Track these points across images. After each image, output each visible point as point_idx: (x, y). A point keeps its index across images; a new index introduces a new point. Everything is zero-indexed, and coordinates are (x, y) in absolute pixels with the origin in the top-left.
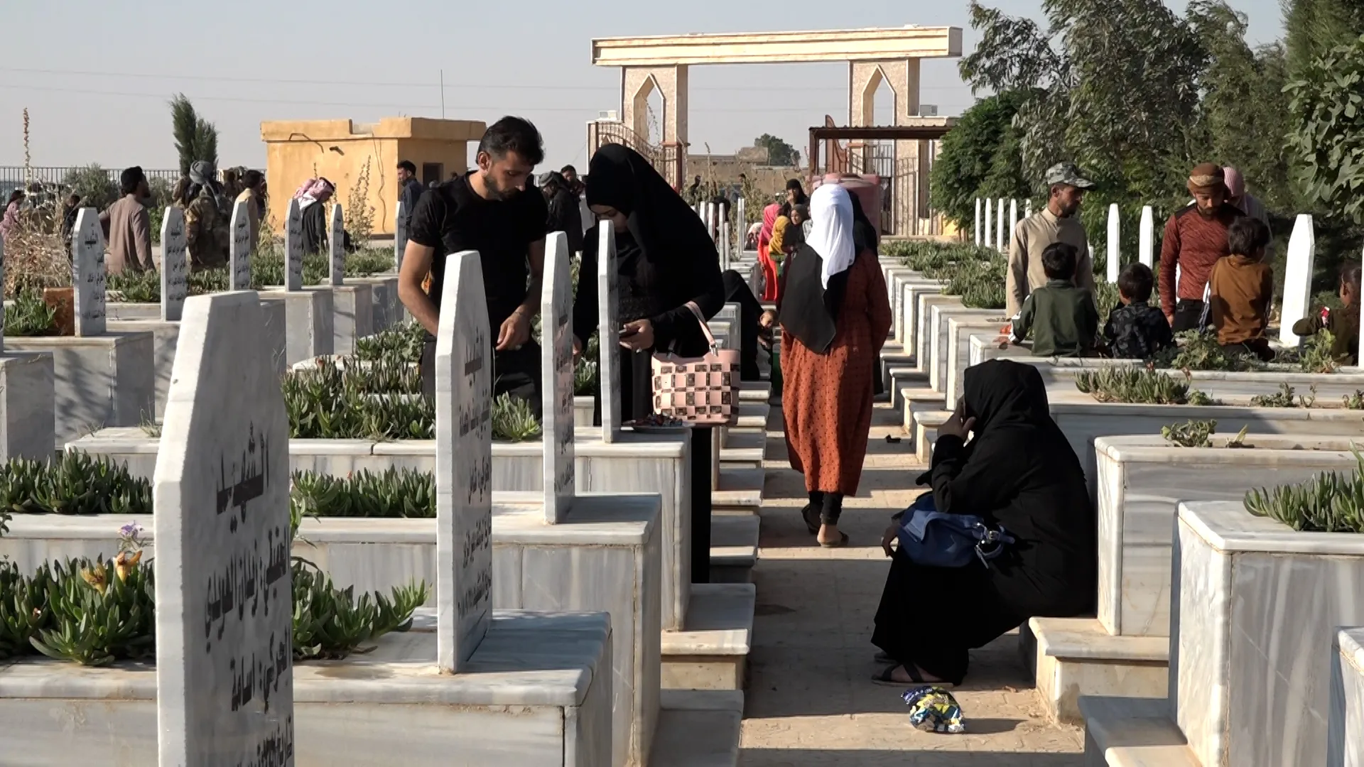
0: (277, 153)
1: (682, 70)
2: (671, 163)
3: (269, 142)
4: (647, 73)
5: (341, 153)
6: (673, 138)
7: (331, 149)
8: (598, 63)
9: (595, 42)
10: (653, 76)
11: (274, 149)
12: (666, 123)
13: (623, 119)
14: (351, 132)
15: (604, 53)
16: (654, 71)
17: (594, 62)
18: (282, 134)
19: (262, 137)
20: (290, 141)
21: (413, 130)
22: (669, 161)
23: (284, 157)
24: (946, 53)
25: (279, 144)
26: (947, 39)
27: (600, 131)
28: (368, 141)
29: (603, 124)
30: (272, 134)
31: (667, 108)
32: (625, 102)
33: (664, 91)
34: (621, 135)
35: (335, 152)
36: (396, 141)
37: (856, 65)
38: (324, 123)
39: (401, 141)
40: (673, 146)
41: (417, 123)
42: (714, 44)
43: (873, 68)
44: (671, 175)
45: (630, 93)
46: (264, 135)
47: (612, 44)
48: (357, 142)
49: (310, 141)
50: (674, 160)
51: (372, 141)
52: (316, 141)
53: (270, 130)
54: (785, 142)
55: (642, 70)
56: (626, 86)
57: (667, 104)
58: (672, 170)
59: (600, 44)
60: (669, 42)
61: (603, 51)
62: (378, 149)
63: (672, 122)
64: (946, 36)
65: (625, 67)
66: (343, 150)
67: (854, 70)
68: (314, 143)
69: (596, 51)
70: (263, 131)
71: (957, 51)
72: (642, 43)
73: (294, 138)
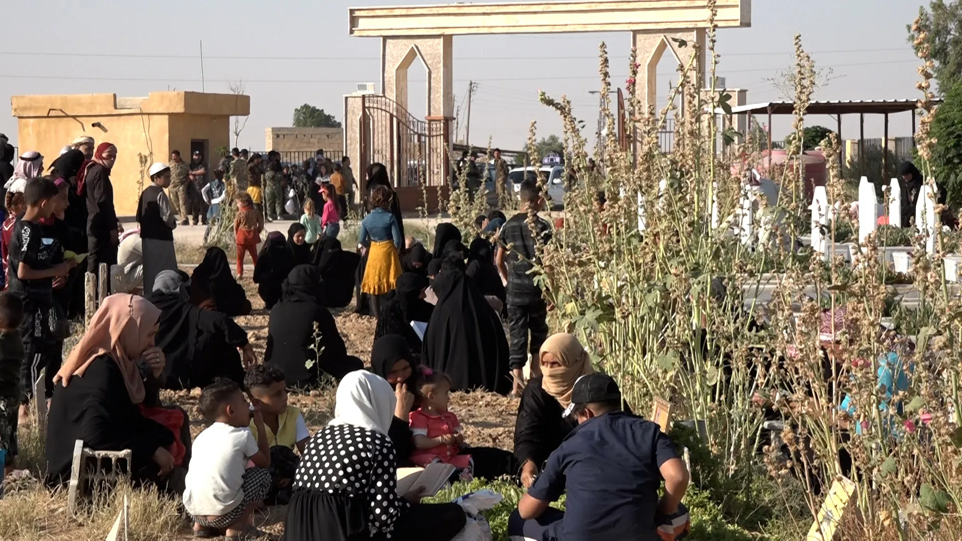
0: (30, 129)
1: (448, 40)
2: (439, 137)
3: (19, 117)
4: (411, 43)
5: (105, 130)
6: (439, 112)
7: (93, 125)
8: (356, 33)
9: (352, 11)
10: (417, 47)
11: (26, 126)
12: (432, 97)
13: (384, 92)
14: (116, 108)
15: (362, 23)
16: (418, 42)
17: (352, 32)
18: (36, 109)
19: (13, 113)
20: (48, 117)
21: (187, 105)
22: (437, 136)
23: (38, 134)
24: (738, 23)
25: (32, 120)
26: (739, 8)
27: (367, 105)
28: (135, 117)
29: (369, 97)
30: (25, 109)
31: (432, 81)
32: (386, 75)
33: (429, 62)
34: (388, 109)
35: (97, 128)
36: (167, 117)
37: (639, 37)
38: (85, 97)
39: (172, 116)
40: (439, 120)
41: (190, 97)
42: (484, 14)
43: (658, 39)
44: (439, 150)
45: (391, 65)
46: (15, 110)
47: (371, 13)
48: (123, 117)
49: (68, 116)
50: (440, 135)
51: (140, 116)
52: (74, 117)
53: (22, 104)
54: (326, 113)
55: (405, 41)
56: (386, 57)
57: (433, 76)
58: (439, 146)
59: (357, 14)
60: (435, 11)
61: (361, 20)
62: (146, 125)
63: (438, 95)
64: (737, 6)
65: (385, 38)
66: (106, 126)
67: (638, 42)
68: (71, 119)
69: (354, 21)
70: (14, 106)
71: (747, 21)
72: (404, 12)
73: (52, 113)
